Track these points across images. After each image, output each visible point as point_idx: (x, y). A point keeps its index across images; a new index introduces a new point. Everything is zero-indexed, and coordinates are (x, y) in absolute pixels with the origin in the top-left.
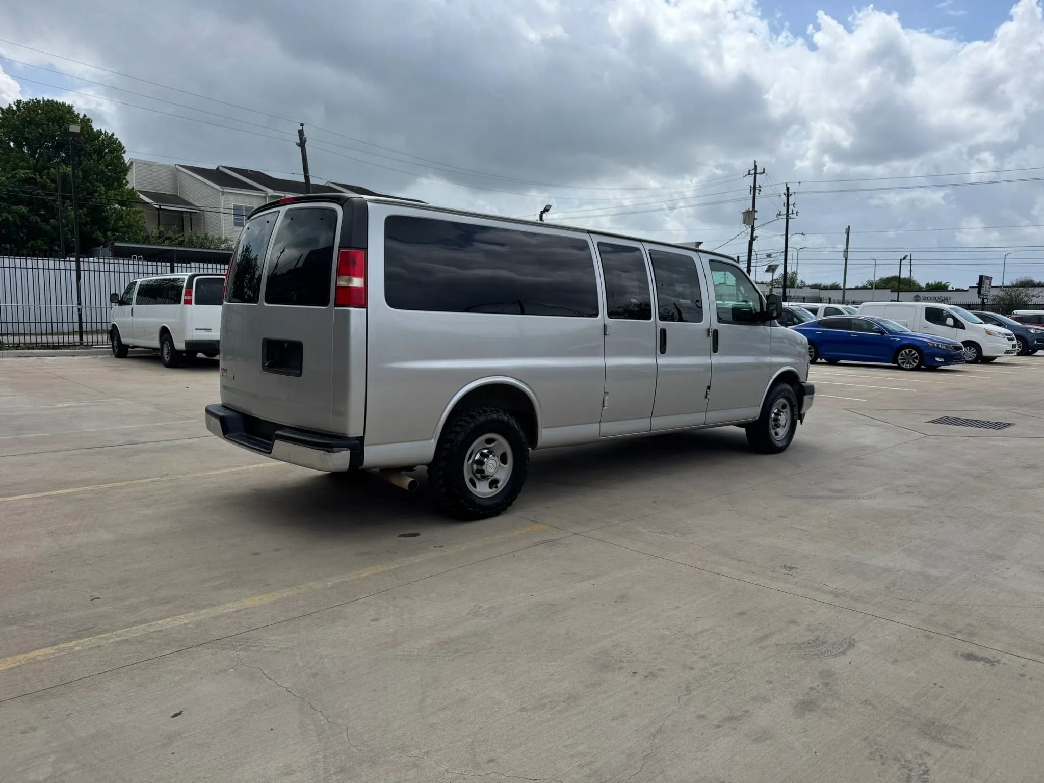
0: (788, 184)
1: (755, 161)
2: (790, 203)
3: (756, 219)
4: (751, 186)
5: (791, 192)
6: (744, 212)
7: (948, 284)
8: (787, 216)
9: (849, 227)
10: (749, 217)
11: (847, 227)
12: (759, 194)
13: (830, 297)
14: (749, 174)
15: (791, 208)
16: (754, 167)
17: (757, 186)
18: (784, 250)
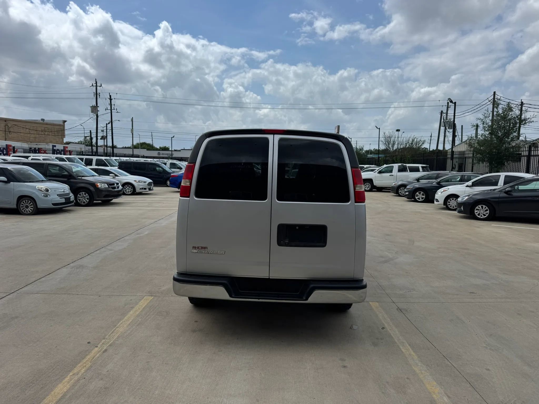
0: (110, 94)
1: (96, 79)
2: (112, 104)
3: (99, 111)
4: (94, 92)
5: (112, 97)
6: (91, 107)
7: (169, 147)
8: (111, 111)
9: (133, 118)
10: (95, 109)
11: (132, 118)
12: (99, 97)
13: (144, 155)
14: (92, 86)
15: (113, 106)
16: (95, 83)
17: (98, 92)
18: (111, 128)
